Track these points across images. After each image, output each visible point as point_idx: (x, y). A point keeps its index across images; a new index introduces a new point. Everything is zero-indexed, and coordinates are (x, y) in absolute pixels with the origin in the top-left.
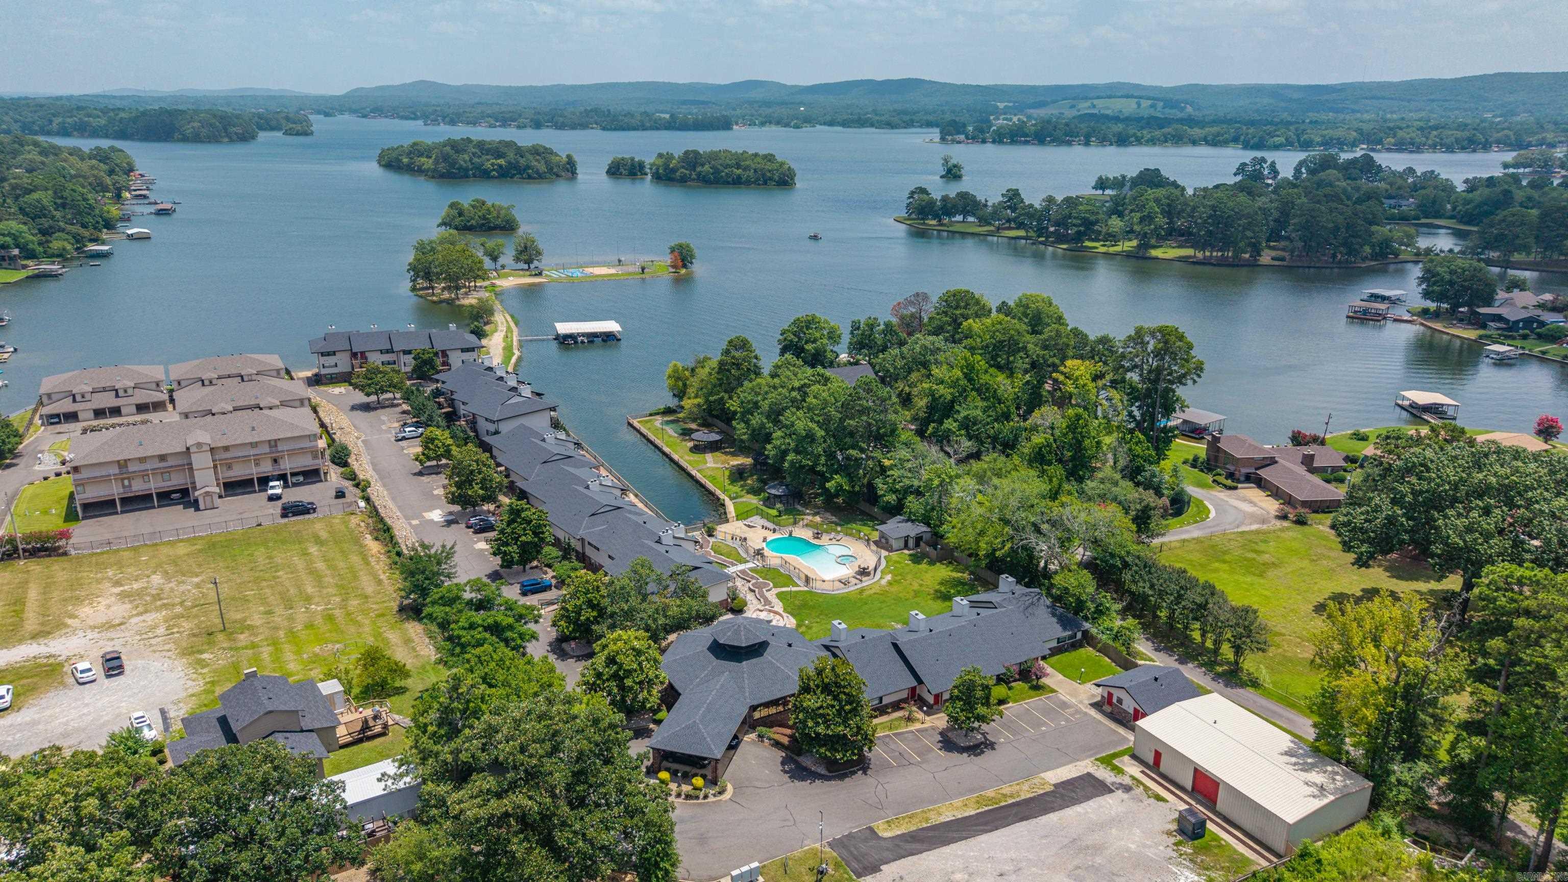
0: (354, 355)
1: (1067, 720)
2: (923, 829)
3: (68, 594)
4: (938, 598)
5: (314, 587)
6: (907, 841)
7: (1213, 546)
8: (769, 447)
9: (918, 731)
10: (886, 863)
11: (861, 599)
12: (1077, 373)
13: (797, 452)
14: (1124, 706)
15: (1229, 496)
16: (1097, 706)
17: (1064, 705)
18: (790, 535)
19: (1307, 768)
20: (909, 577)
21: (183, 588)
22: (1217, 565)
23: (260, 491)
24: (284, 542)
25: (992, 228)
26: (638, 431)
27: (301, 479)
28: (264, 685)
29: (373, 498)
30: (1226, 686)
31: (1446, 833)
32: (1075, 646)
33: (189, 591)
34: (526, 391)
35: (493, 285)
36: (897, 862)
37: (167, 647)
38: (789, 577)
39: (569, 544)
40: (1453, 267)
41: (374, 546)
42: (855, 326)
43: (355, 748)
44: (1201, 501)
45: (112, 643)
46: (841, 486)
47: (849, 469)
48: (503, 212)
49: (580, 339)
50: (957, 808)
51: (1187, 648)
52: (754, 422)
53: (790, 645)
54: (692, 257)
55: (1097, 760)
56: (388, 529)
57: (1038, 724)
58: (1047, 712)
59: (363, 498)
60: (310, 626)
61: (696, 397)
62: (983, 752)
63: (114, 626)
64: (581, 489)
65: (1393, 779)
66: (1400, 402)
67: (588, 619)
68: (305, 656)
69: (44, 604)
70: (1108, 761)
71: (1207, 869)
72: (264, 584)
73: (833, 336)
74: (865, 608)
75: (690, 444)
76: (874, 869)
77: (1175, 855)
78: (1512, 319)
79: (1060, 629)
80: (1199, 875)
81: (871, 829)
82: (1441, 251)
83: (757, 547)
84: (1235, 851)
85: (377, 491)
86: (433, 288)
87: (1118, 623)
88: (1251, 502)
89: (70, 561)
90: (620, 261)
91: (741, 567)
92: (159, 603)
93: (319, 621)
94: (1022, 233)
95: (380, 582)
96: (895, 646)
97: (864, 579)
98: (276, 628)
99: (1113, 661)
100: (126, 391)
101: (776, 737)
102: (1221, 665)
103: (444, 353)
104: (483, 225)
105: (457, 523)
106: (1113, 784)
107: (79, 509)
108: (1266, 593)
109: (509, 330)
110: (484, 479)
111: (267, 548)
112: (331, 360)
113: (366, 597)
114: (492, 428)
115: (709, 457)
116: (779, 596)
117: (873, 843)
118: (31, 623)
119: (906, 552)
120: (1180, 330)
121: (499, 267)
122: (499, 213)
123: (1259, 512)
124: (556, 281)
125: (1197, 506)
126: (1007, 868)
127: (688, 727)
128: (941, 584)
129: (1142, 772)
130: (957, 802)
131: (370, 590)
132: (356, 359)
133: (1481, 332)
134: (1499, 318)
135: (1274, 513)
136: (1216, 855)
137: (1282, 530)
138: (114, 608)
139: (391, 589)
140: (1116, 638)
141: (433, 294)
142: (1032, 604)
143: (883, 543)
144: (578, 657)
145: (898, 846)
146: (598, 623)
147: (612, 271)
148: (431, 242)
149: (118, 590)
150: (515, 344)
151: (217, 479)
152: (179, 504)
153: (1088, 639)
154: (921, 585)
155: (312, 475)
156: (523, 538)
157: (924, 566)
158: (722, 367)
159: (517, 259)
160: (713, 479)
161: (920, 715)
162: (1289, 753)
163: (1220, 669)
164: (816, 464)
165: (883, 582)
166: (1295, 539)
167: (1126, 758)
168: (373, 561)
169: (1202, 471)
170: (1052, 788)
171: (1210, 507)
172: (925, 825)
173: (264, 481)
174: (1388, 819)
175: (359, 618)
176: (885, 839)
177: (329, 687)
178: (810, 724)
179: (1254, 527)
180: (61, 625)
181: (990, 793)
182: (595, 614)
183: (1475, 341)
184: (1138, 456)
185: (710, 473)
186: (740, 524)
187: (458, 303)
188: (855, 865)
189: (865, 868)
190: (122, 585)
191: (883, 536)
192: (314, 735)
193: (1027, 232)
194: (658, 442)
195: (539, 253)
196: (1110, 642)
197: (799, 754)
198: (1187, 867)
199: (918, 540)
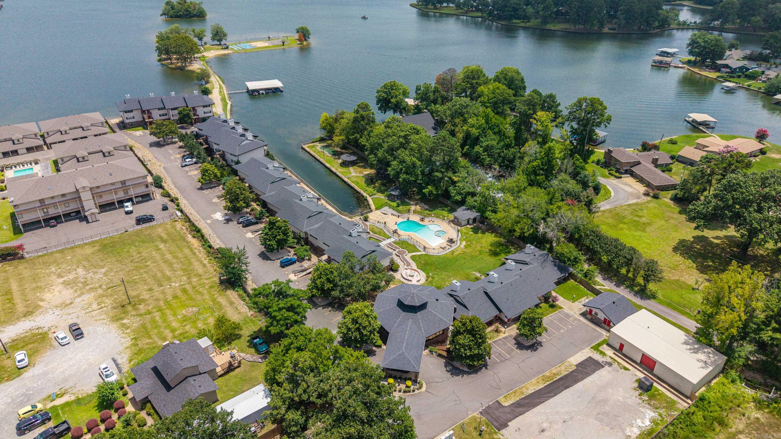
0: (143, 112)
1: (572, 325)
2: (522, 399)
3: (34, 285)
4: (492, 254)
5: (170, 271)
6: (516, 407)
7: (617, 214)
8: (389, 169)
9: (503, 338)
10: (510, 421)
11: (453, 258)
12: (543, 119)
13: (407, 173)
14: (599, 316)
15: (618, 182)
16: (583, 315)
17: (568, 316)
18: (408, 219)
19: (696, 351)
20: (474, 242)
21: (98, 276)
22: (621, 225)
23: (120, 208)
24: (143, 242)
25: (463, 11)
26: (309, 153)
27: (140, 199)
28: (175, 350)
29: (184, 209)
30: (641, 299)
31: (759, 378)
32: (565, 280)
33: (101, 278)
34: (249, 136)
35: (203, 56)
36: (515, 420)
37: (102, 317)
38: (414, 246)
39: (300, 236)
40: (706, 39)
41: (195, 243)
42: (418, 89)
43: (227, 377)
44: (605, 186)
45: (70, 317)
46: (432, 192)
47: (435, 182)
48: (197, 7)
49: (261, 92)
50: (535, 385)
51: (618, 277)
52: (380, 155)
53: (437, 300)
54: (309, 34)
55: (591, 348)
56: (199, 231)
57: (559, 329)
58: (561, 320)
59: (179, 210)
60: (175, 297)
61: (340, 135)
62: (537, 349)
63: (67, 305)
64: (298, 201)
65: (736, 355)
66: (687, 119)
67: (328, 288)
68: (179, 317)
69: (23, 292)
70: (596, 348)
71: (657, 408)
72: (142, 271)
73: (405, 94)
74: (457, 263)
75: (340, 161)
76: (504, 425)
77: (641, 401)
78: (734, 67)
79: (559, 273)
80: (654, 412)
81: (497, 402)
82: (691, 23)
83: (394, 229)
84: (667, 396)
85: (183, 203)
86: (170, 59)
87: (586, 267)
88: (630, 186)
89: (27, 262)
90: (269, 38)
91: (389, 241)
92: (88, 287)
93: (179, 293)
94: (479, 14)
95: (204, 265)
96: (486, 293)
97: (453, 245)
98: (158, 300)
99: (585, 287)
100: (18, 141)
101: (440, 352)
102: (636, 286)
103: (194, 108)
104: (187, 14)
105: (231, 221)
106: (603, 362)
107: (21, 227)
108: (648, 241)
109: (221, 87)
110: (245, 197)
111: (136, 246)
112: (130, 115)
113: (200, 276)
114: (235, 159)
115: (351, 169)
116: (413, 258)
117: (501, 410)
118: (20, 308)
119: (469, 226)
120: (601, 100)
121: (203, 44)
122: (195, 8)
123: (635, 191)
124: (238, 52)
125: (604, 189)
126: (567, 417)
127: (400, 355)
128: (491, 245)
129: (614, 353)
130: (534, 381)
131: (200, 270)
132: (145, 114)
133: (718, 74)
134: (727, 66)
135: (642, 192)
136: (659, 400)
137: (648, 202)
138: (63, 293)
139: (212, 270)
140: (586, 276)
141: (172, 64)
142: (544, 260)
143: (456, 222)
144: (323, 306)
145: (512, 410)
146: (334, 290)
147: (266, 44)
148: (166, 33)
149: (61, 280)
150: (226, 96)
151: (95, 204)
152: (76, 219)
153: (571, 276)
154: (481, 247)
155: (146, 197)
156: (278, 237)
157: (480, 235)
158: (355, 120)
159: (213, 39)
160: (357, 183)
161: (503, 329)
162: (686, 343)
163: (636, 289)
164: (417, 180)
165: (462, 246)
166: (655, 208)
167: (605, 346)
168: (196, 251)
169: (602, 167)
170: (575, 368)
171: (611, 189)
172: (522, 396)
173: (121, 203)
174: (733, 374)
175: (201, 289)
176: (506, 407)
177: (205, 342)
178: (462, 350)
179: (635, 201)
180: (37, 307)
181: (547, 374)
182: (332, 285)
183: (715, 79)
184: (578, 167)
185: (354, 180)
186: (378, 212)
187: (187, 69)
188: (495, 423)
189: (501, 425)
190: (62, 277)
191: (455, 218)
192: (206, 374)
193: (482, 13)
194: (322, 160)
195: (225, 35)
196: (583, 278)
197: (453, 360)
198: (648, 408)
199: (475, 220)
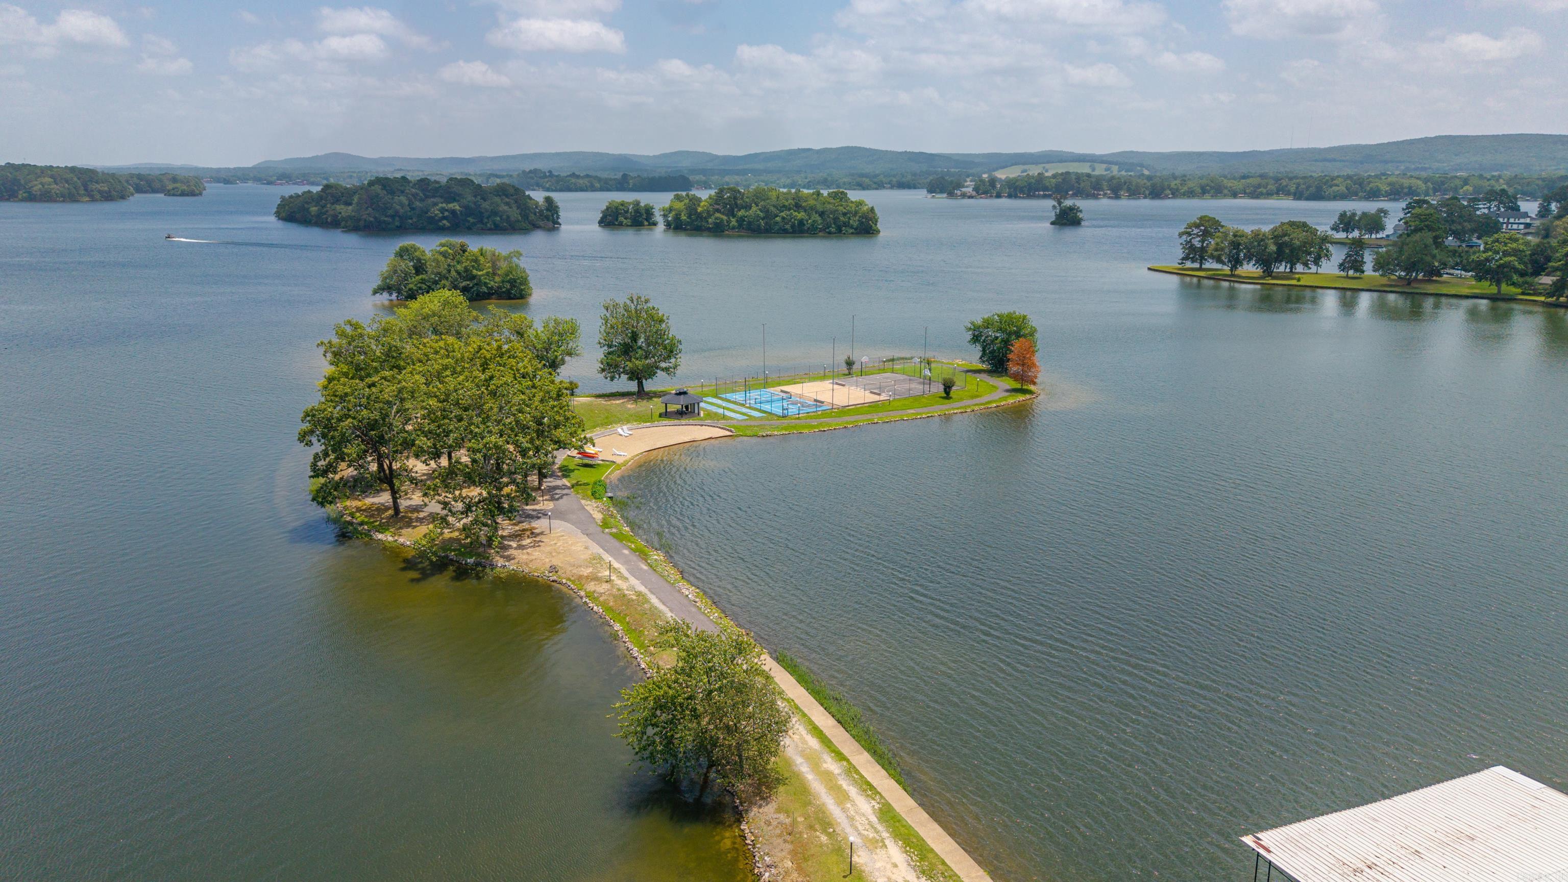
48: (503, 266)
90: (850, 364)
122: (494, 266)
159: (610, 368)
